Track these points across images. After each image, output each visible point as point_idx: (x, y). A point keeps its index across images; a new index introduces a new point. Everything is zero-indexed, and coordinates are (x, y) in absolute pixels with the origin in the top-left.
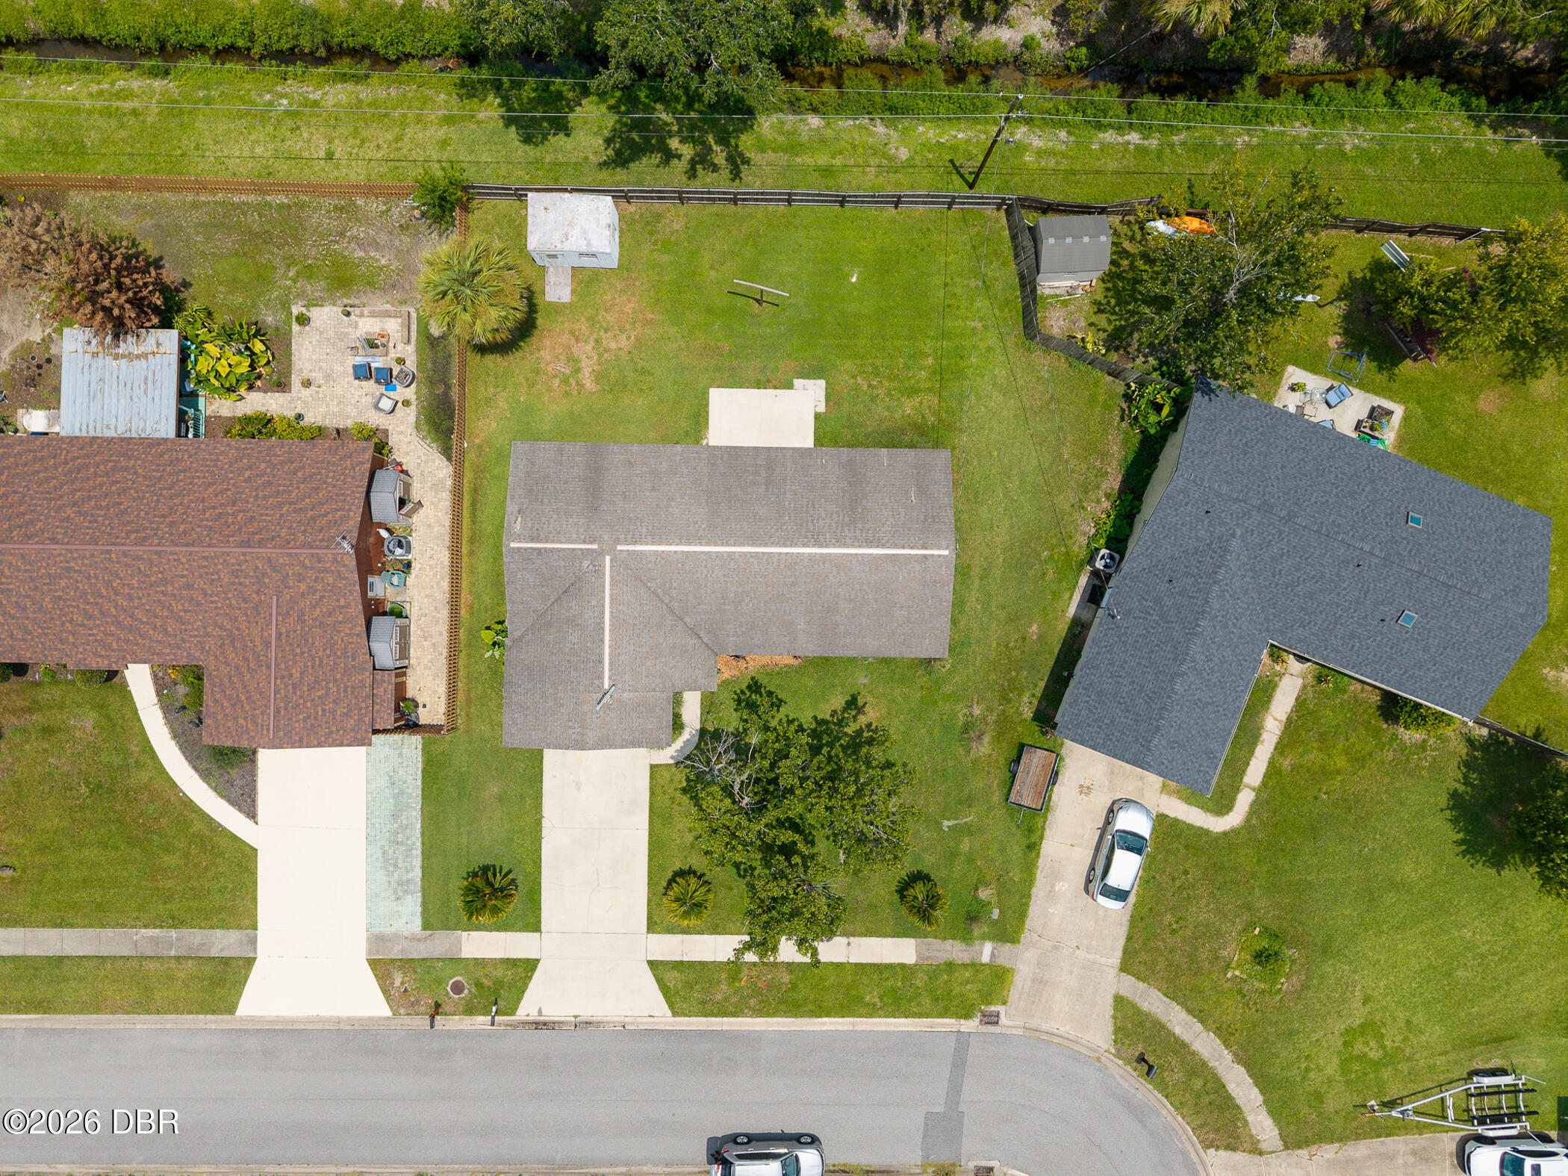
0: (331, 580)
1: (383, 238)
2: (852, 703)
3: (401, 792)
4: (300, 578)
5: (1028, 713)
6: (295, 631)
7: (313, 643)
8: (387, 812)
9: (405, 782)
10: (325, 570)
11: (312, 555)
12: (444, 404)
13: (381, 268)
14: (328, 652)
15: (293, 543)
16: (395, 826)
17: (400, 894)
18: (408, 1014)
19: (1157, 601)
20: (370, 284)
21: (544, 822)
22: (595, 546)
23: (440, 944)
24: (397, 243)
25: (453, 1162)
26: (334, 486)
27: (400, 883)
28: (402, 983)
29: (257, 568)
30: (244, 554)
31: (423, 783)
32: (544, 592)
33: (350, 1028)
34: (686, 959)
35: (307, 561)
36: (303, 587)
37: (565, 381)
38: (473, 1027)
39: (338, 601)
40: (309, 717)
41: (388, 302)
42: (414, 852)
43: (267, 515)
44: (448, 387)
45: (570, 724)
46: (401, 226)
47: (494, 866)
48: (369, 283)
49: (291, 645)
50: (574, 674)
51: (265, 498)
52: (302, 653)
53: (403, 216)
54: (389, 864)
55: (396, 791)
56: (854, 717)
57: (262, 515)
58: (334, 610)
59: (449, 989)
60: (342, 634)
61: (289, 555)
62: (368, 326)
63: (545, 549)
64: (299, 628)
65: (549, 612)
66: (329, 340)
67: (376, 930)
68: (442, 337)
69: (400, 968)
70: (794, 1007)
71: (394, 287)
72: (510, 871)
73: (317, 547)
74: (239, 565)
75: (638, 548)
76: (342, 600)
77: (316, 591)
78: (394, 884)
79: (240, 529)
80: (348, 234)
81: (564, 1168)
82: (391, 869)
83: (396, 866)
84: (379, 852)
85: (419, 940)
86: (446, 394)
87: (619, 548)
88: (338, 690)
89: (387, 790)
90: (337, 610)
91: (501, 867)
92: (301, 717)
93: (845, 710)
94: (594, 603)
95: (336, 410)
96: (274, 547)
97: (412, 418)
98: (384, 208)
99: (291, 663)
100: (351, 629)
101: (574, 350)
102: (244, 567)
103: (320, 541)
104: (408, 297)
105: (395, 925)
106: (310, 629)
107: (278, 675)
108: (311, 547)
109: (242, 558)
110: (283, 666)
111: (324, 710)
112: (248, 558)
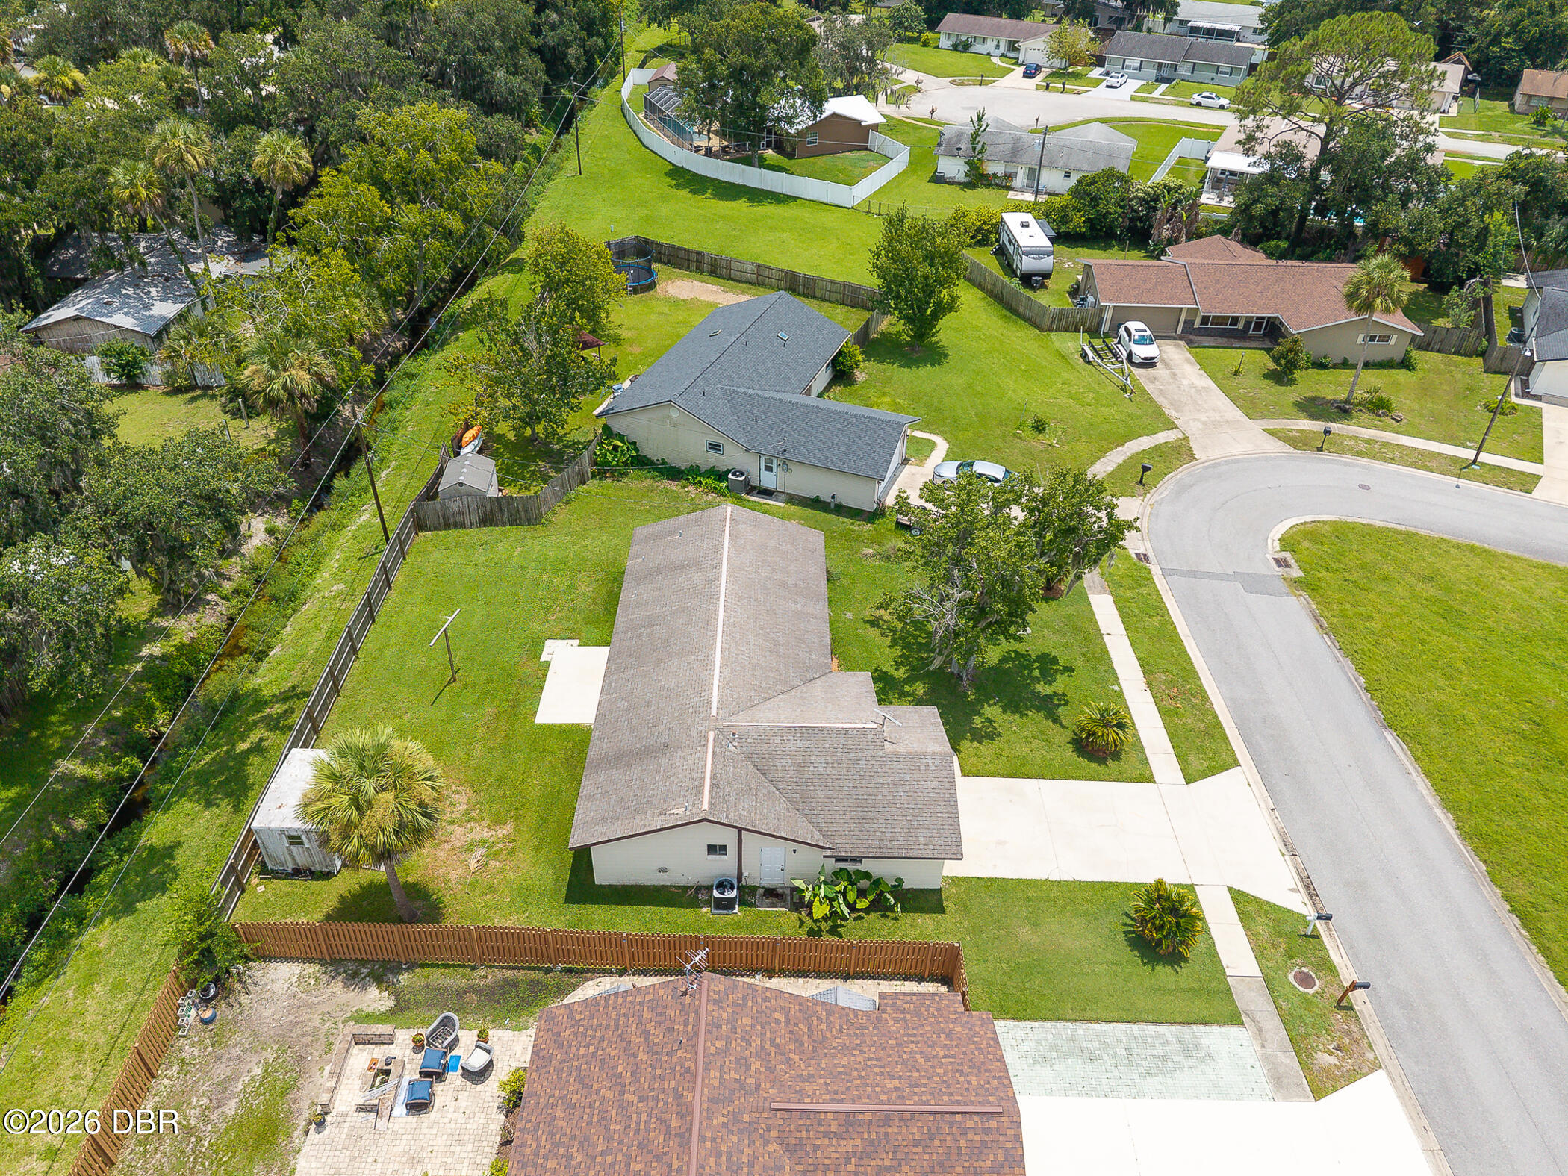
0: (747, 1020)
1: (221, 1071)
2: (874, 623)
3: (1055, 1048)
4: (742, 1063)
5: (869, 526)
6: (827, 1085)
7: (843, 1066)
8: (1088, 1068)
9: (1039, 1043)
10: (732, 1022)
11: (708, 1032)
12: (494, 994)
13: (267, 1075)
14: (856, 1052)
15: (688, 1064)
16: (1105, 1057)
17: (1202, 1054)
18: (1370, 1046)
19: (771, 426)
20: (287, 1089)
21: (1054, 877)
22: (711, 735)
23: (1253, 999)
24: (237, 1051)
25: (1543, 990)
26: (602, 1038)
27: (1187, 1053)
28: (1330, 1053)
29: (725, 1125)
30: (702, 1139)
31: (1036, 1020)
32: (765, 795)
33: (1431, 1133)
34: (1171, 750)
35: (718, 1044)
36: (756, 1065)
37: (495, 856)
38: (1350, 966)
39: (778, 1022)
40: (961, 1072)
41: (321, 1069)
42: (1136, 1033)
43: (638, 1124)
44: (471, 989)
45: (923, 768)
46: (213, 1045)
47: (1124, 932)
48: (283, 1095)
49: (849, 1089)
50: (862, 764)
51: (608, 1138)
52: (860, 1077)
53: (201, 1042)
54: (1162, 1066)
55: (1054, 1055)
56: (886, 622)
57: (638, 1131)
58: (791, 1032)
59: (1311, 991)
60: (828, 1035)
61: (706, 1068)
62: (350, 1094)
63: (712, 779)
64: (822, 1081)
65: (790, 795)
66: (353, 1159)
67: (1267, 1087)
68: (397, 996)
69: (1310, 1055)
70: (1189, 673)
71: (300, 1060)
72: (1127, 915)
73: (697, 1025)
74: (719, 1155)
75: (715, 700)
76: (777, 1015)
77: (763, 1048)
78: (1191, 1062)
79: (658, 1158)
80: (193, 1123)
81: (1472, 868)
82: (1170, 1064)
83: (1164, 1058)
84: (1150, 1080)
85: (1260, 1029)
86: (479, 991)
87: (714, 712)
88: (913, 1042)
89: (1056, 1067)
90: (791, 1028)
91: (1125, 925)
92: (961, 1079)
93: (878, 627)
94: (777, 740)
95: (470, 1146)
96: (693, 1090)
97: (506, 1034)
98: (176, 1068)
99: (878, 1089)
100: (819, 1019)
101: (457, 844)
102: (723, 1148)
103: (686, 1024)
104: (323, 1040)
105: (1252, 1062)
106: (823, 1069)
107: (898, 1102)
108: (696, 1034)
109: (708, 1144)
110: (885, 1098)
111: (945, 1056)
112: (708, 1135)
